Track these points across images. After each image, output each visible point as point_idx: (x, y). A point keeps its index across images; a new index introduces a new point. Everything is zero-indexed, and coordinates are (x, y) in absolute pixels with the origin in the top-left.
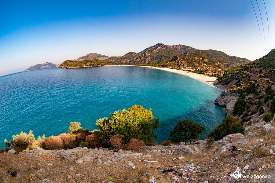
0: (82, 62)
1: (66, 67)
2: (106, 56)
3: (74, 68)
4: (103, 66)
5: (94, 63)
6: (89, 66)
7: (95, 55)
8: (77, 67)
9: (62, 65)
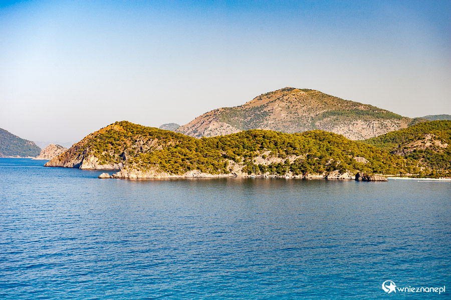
0: (221, 143)
1: (108, 166)
2: (390, 116)
3: (167, 176)
4: (367, 179)
5: (302, 157)
6: (267, 175)
7: (314, 103)
8: (190, 175)
9: (80, 151)
